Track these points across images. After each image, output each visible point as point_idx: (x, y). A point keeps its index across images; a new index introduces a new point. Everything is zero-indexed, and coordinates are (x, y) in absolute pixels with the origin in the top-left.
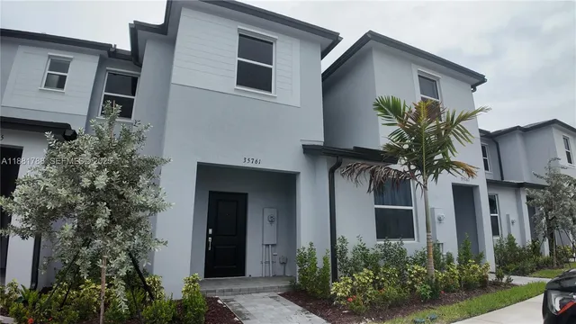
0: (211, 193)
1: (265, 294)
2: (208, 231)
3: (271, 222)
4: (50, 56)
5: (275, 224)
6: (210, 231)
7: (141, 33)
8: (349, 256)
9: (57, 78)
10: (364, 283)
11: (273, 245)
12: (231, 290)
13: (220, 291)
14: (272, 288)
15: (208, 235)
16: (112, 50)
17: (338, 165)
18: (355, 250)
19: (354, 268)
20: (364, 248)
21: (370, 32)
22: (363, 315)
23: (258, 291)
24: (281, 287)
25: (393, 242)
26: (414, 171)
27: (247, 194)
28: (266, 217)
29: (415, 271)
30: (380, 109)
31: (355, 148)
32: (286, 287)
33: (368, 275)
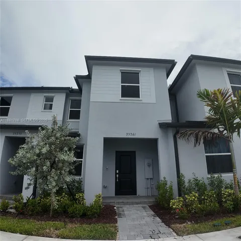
0: (117, 152)
1: (141, 205)
2: (116, 171)
3: (149, 166)
4: (45, 96)
5: (151, 168)
6: (117, 171)
7: (80, 80)
8: (187, 184)
9: (49, 106)
10: (191, 201)
11: (150, 179)
12: (123, 202)
13: (117, 203)
14: (145, 202)
15: (116, 174)
16: (71, 90)
17: (177, 132)
18: (190, 181)
19: (190, 191)
20: (197, 180)
21: (192, 55)
22: (187, 219)
23: (137, 203)
24: (151, 202)
25: (216, 176)
26: (223, 131)
27: (135, 152)
28: (146, 163)
29: (227, 193)
30: (200, 97)
31: (187, 121)
32: (153, 202)
33: (194, 196)
